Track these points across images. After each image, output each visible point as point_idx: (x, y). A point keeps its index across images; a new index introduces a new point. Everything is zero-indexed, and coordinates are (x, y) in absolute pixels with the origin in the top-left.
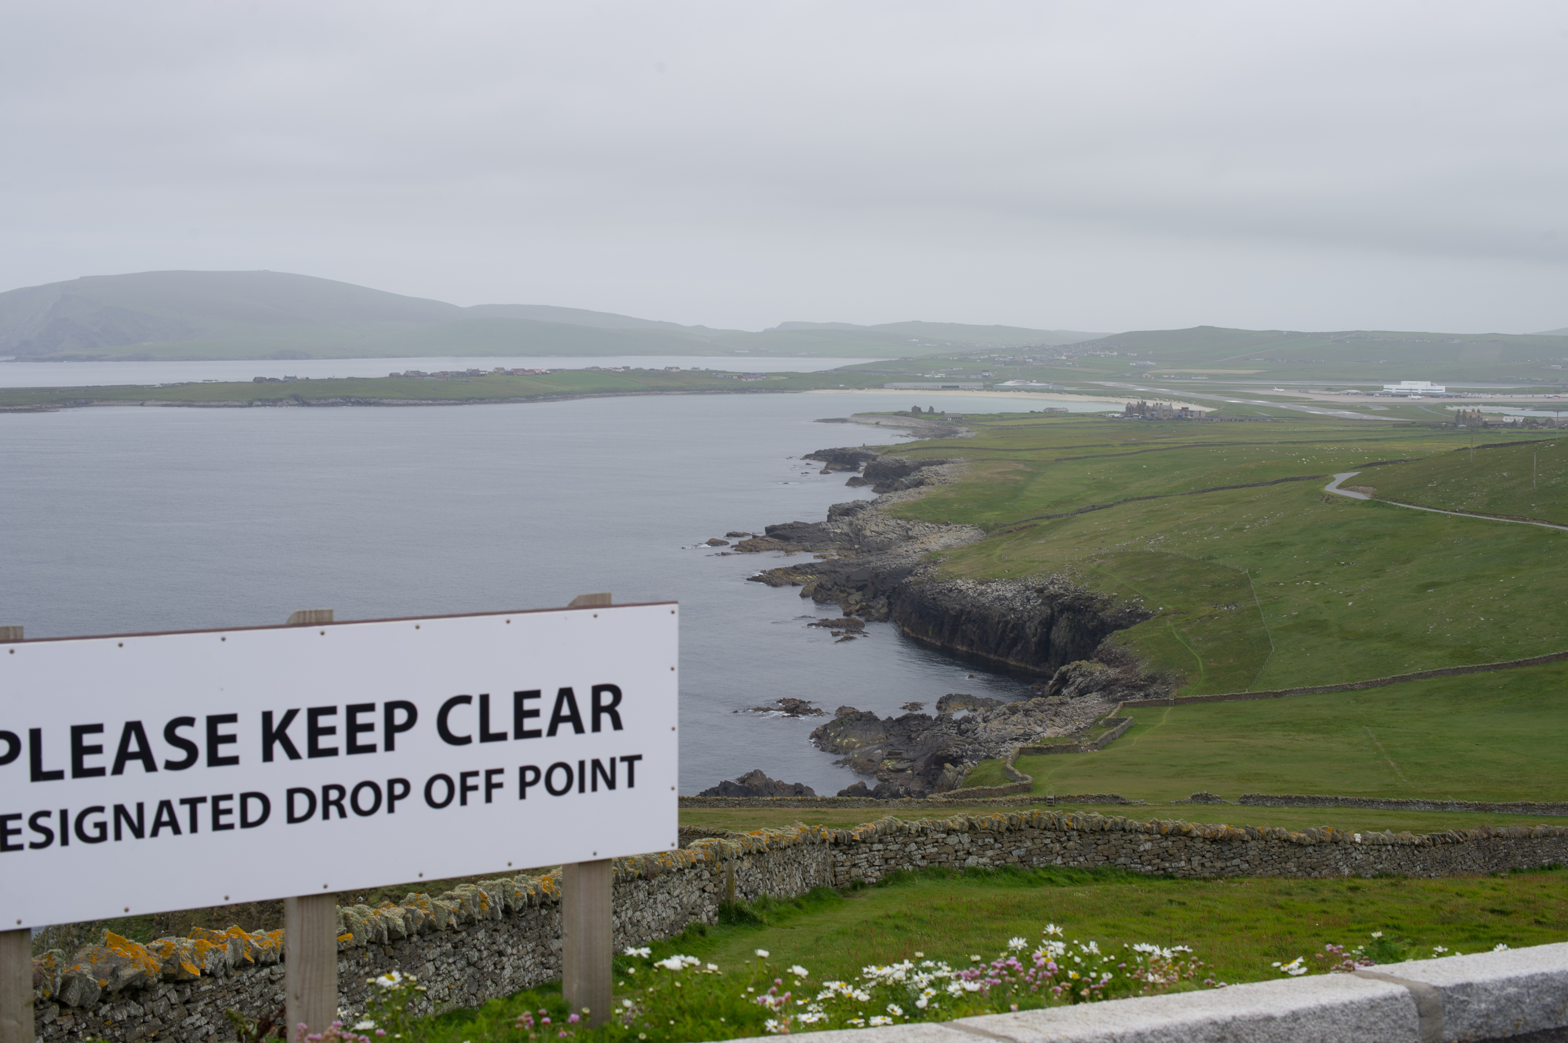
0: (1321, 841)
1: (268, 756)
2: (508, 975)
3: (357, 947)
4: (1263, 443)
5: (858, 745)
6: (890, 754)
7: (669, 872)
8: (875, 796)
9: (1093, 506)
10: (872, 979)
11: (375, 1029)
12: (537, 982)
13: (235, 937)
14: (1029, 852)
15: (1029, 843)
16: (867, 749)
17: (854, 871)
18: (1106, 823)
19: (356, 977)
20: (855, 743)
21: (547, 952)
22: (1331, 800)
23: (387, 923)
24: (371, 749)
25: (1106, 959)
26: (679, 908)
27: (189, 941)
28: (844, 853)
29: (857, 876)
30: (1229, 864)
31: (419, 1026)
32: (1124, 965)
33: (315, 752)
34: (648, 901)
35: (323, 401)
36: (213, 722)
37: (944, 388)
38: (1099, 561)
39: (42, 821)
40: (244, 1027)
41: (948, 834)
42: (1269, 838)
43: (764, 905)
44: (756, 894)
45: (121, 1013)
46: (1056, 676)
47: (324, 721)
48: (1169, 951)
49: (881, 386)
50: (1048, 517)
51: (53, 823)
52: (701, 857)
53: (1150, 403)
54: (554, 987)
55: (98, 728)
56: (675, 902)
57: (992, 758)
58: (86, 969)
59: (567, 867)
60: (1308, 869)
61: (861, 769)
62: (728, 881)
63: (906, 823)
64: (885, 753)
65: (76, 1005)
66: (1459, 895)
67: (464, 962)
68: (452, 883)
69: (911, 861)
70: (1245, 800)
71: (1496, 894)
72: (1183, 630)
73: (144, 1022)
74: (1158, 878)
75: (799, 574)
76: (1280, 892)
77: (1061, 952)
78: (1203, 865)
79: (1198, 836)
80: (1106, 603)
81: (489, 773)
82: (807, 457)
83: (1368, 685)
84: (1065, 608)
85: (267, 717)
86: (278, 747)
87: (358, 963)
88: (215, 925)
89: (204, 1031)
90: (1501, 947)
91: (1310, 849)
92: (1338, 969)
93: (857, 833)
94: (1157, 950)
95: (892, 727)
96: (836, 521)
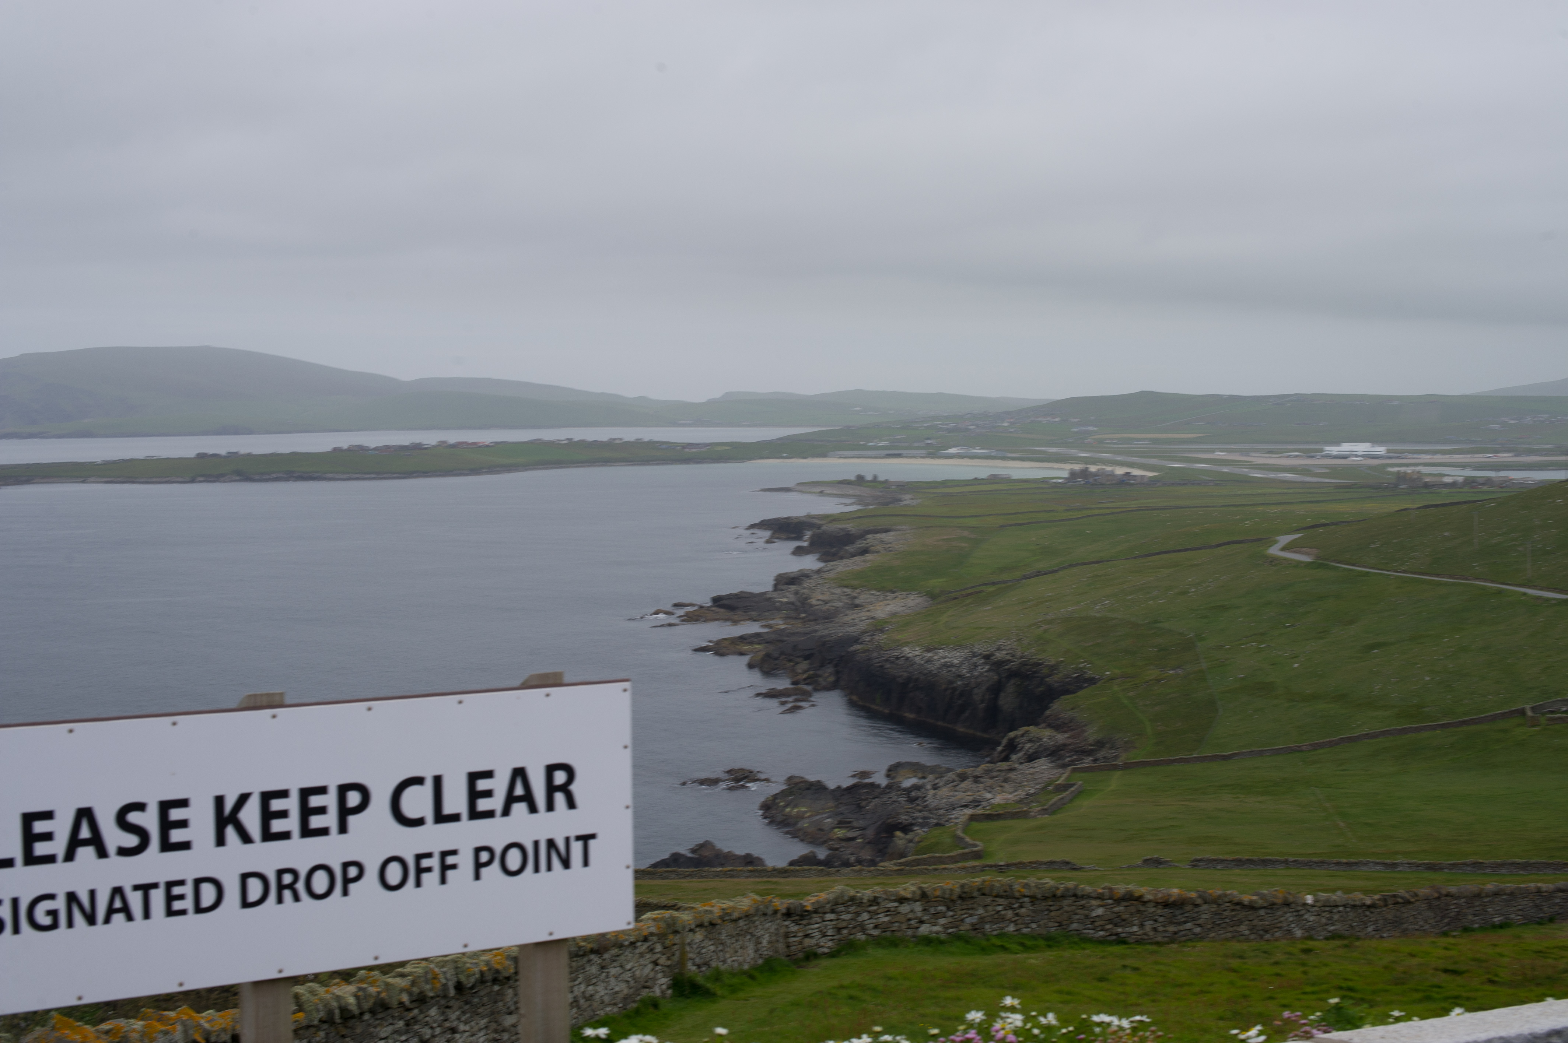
0: (1274, 904)
1: (220, 841)
3: (309, 1026)
4: (1204, 507)
5: (808, 815)
6: (840, 822)
7: (621, 946)
8: (825, 865)
9: (1039, 572)
13: (185, 1018)
14: (982, 920)
15: (981, 911)
16: (818, 817)
17: (807, 942)
18: (1058, 889)
20: (805, 813)
21: (500, 1028)
22: (1281, 862)
23: (339, 1002)
24: (325, 832)
25: (1064, 1031)
26: (632, 982)
27: (139, 1022)
28: (796, 924)
29: (810, 946)
30: (1181, 928)
32: (1082, 1036)
33: (268, 836)
34: (600, 975)
35: (265, 477)
36: (165, 806)
37: (889, 456)
38: (1046, 627)
41: (901, 903)
42: (1220, 901)
43: (717, 976)
44: (709, 966)
46: (1004, 742)
47: (276, 805)
48: (1127, 1021)
49: (824, 455)
50: (994, 584)
51: (4, 912)
52: (653, 930)
53: (1093, 469)
55: (48, 815)
56: (627, 976)
57: (943, 825)
59: (523, 947)
60: (1261, 932)
61: (811, 838)
62: (680, 953)
63: (858, 892)
64: (836, 822)
66: (1412, 955)
68: (403, 964)
69: (863, 930)
70: (1196, 863)
71: (1448, 953)
72: (1131, 694)
74: (1111, 943)
75: (747, 643)
76: (1234, 956)
77: (1019, 1024)
78: (1155, 929)
79: (1150, 901)
80: (1053, 668)
81: (444, 854)
82: (752, 526)
83: (1316, 746)
84: (1013, 674)
85: (219, 801)
86: (230, 832)
88: (163, 1008)
90: (1458, 1010)
91: (1262, 912)
92: (1296, 1036)
93: (808, 903)
94: (1115, 1020)
95: (842, 795)
96: (782, 590)
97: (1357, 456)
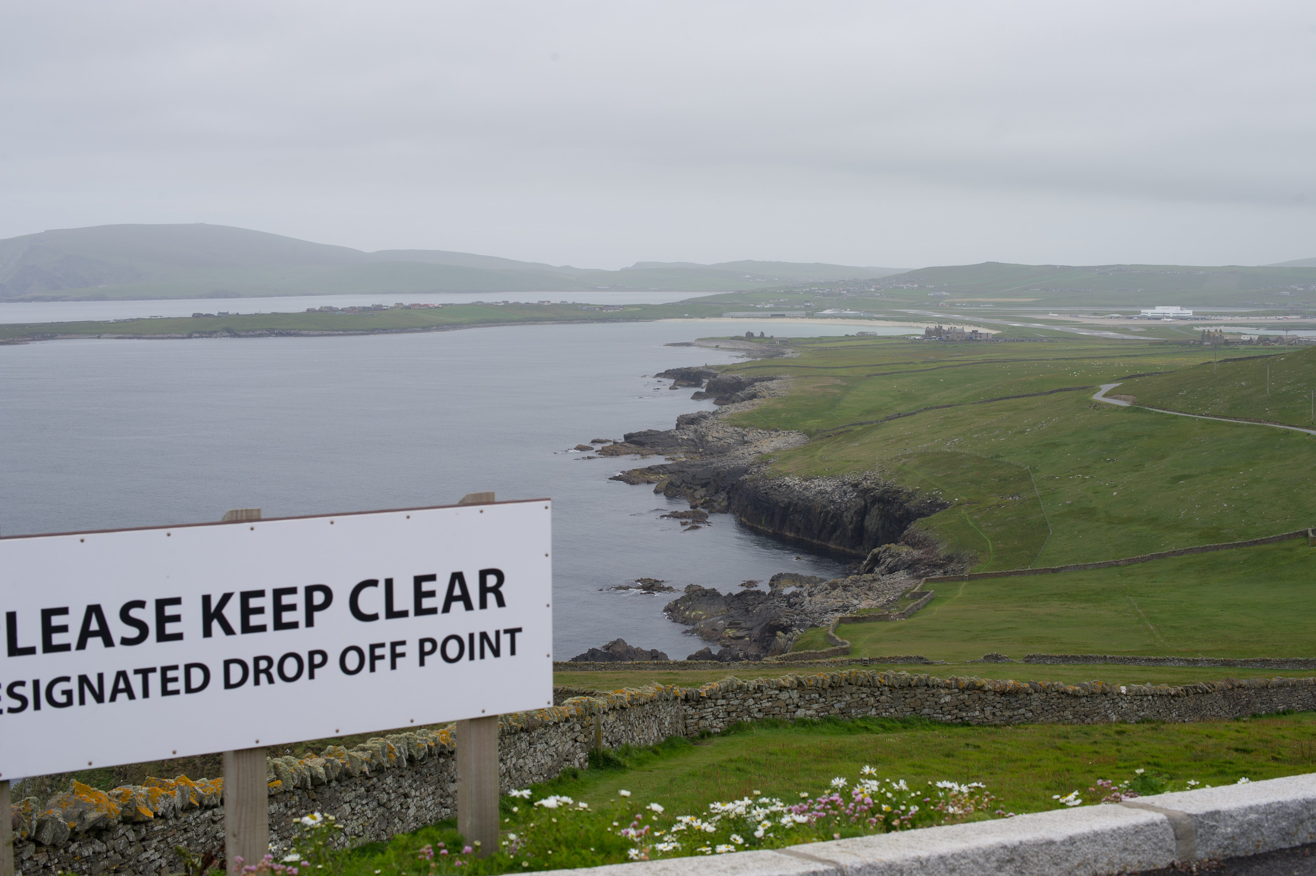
0: (1093, 693)
1: (207, 632)
2: (412, 814)
3: (285, 792)
4: (1039, 360)
5: (704, 617)
6: (730, 624)
7: (546, 726)
8: (719, 660)
9: (899, 414)
10: (717, 814)
11: (301, 861)
12: (437, 819)
13: (182, 784)
14: (848, 705)
15: (848, 698)
16: (712, 620)
17: (702, 723)
18: (912, 680)
19: (284, 817)
20: (701, 615)
21: (445, 794)
22: (1100, 659)
23: (310, 772)
24: (294, 625)
25: (913, 795)
26: (555, 756)
27: (144, 788)
28: (693, 708)
29: (704, 727)
30: (1015, 713)
31: (337, 858)
32: (928, 799)
33: (247, 628)
34: (529, 750)
35: (251, 333)
36: (161, 604)
37: (773, 316)
38: (904, 460)
39: (18, 690)
40: (191, 861)
41: (780, 691)
42: (1049, 691)
43: (627, 752)
44: (620, 743)
45: (87, 850)
46: (869, 557)
47: (254, 603)
48: (966, 787)
49: (719, 315)
50: (861, 424)
51: (27, 691)
52: (573, 712)
53: (945, 327)
54: (451, 823)
55: (64, 611)
56: (551, 751)
57: (816, 626)
58: (57, 813)
59: (460, 723)
60: (1082, 717)
61: (707, 637)
62: (596, 732)
63: (745, 682)
64: (727, 624)
65: (49, 844)
66: (1209, 737)
67: (375, 803)
68: (364, 737)
69: (749, 714)
70: (1029, 659)
71: (1239, 735)
72: (975, 517)
73: (107, 857)
74: (956, 725)
75: (653, 473)
76: (1059, 736)
77: (875, 789)
78: (994, 714)
79: (990, 690)
80: (910, 495)
81: (394, 645)
82: (659, 375)
83: (1130, 562)
84: (876, 500)
85: (206, 600)
86: (216, 625)
87: (286, 805)
88: (166, 774)
89: (158, 864)
90: (1243, 780)
91: (1084, 700)
92: (1107, 800)
93: (704, 691)
94: (956, 787)
95: (733, 601)
96: (683, 429)
97: (1168, 317)
